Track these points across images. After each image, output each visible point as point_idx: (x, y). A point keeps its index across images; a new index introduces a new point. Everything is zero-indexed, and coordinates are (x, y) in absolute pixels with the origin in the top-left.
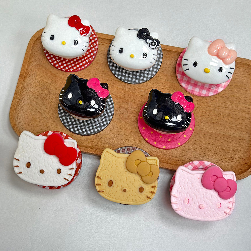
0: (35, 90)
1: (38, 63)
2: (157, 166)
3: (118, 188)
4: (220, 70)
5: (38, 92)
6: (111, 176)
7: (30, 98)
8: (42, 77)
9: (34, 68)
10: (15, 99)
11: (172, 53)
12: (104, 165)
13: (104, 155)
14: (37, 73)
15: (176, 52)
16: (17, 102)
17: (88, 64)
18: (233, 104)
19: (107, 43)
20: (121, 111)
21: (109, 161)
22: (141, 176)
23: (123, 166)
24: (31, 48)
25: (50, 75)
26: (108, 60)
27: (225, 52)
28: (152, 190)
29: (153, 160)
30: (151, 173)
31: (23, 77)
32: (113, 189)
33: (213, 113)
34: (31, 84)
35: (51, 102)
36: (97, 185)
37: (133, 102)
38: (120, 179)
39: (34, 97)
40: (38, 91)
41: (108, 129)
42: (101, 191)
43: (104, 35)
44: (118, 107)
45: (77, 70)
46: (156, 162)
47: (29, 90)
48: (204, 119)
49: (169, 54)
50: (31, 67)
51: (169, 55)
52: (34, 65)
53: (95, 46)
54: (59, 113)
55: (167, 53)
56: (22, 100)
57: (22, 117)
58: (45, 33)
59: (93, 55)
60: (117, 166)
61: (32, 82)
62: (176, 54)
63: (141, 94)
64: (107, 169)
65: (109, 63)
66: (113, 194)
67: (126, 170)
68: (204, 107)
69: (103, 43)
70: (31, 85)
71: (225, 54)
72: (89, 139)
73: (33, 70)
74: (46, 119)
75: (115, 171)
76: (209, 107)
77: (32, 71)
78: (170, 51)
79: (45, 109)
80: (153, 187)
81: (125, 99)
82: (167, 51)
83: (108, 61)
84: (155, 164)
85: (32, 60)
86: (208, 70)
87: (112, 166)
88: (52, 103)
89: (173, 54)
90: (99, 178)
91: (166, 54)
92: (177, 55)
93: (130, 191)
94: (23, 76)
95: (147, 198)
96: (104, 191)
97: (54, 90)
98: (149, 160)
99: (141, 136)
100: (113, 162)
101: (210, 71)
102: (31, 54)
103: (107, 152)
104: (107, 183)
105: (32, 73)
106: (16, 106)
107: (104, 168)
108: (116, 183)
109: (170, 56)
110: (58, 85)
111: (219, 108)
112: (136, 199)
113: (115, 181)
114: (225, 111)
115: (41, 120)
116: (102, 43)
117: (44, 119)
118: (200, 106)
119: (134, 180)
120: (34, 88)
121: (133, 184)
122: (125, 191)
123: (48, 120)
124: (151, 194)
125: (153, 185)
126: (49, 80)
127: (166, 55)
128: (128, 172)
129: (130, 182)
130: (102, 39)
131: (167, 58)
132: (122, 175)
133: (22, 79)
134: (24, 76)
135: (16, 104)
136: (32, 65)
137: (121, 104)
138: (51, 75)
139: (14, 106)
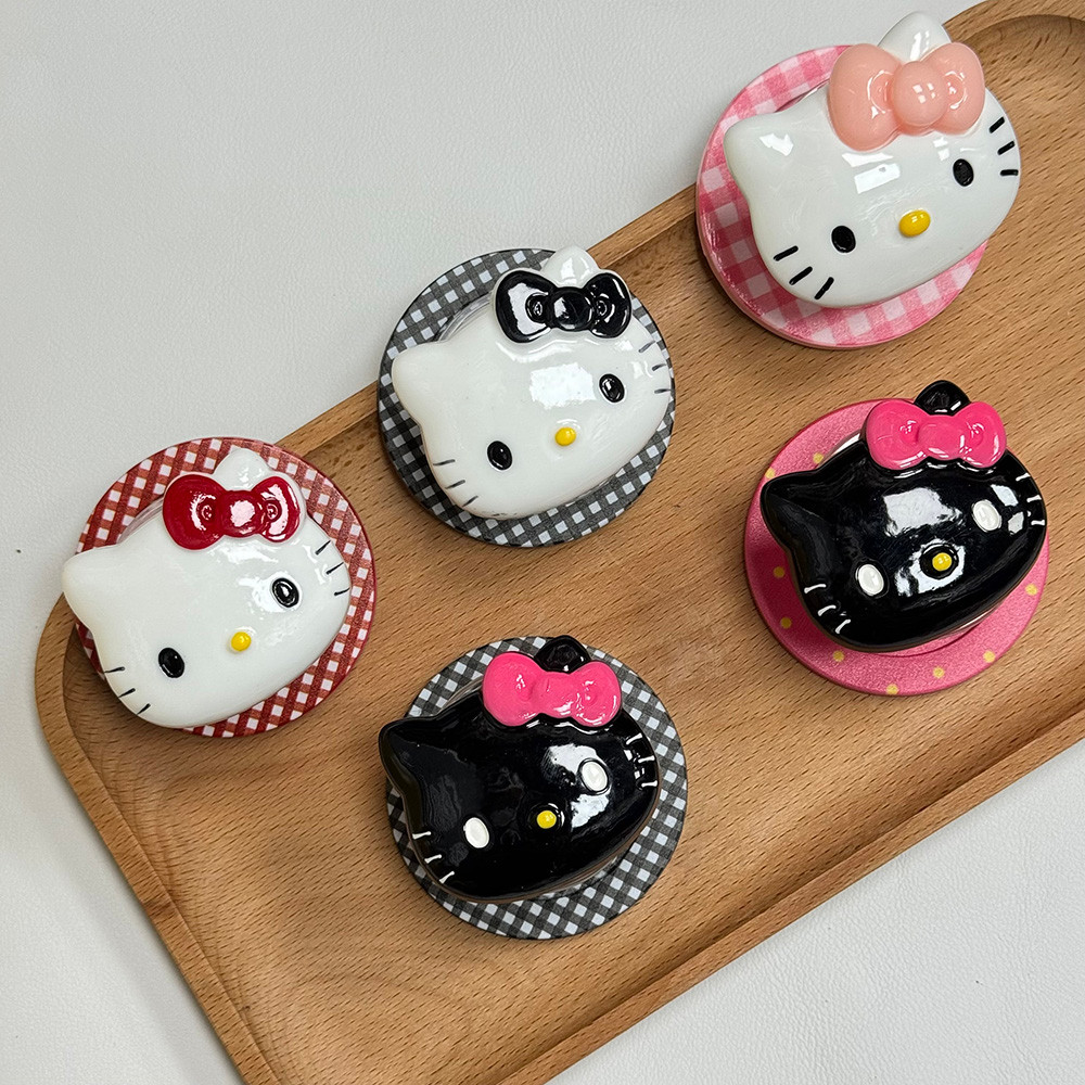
0: (259, 902)
1: (162, 786)
4: (963, 172)
5: (280, 901)
7: (272, 957)
8: (232, 826)
9: (167, 820)
10: (224, 1029)
11: (656, 252)
14: (197, 829)
15: (667, 235)
16: (245, 1029)
17: (371, 599)
18: (1078, 238)
19: (358, 444)
20: (679, 665)
24: (82, 755)
25: (255, 787)
26: (437, 512)
27: (918, 89)
31: (168, 905)
33: (1033, 343)
34: (220, 895)
35: (370, 892)
37: (689, 586)
39: (283, 934)
40: (273, 896)
41: (699, 786)
43: (322, 425)
44: (651, 659)
45: (349, 667)
47: (237, 926)
48: (1028, 400)
49: (647, 262)
50: (152, 831)
51: (648, 267)
52: (152, 806)
53: (333, 503)
54: (450, 907)
55: (637, 264)
56: (254, 999)
57: (317, 1066)
58: (121, 669)
59: (357, 545)
61: (217, 884)
62: (674, 240)
63: (690, 526)
65: (449, 522)
68: (979, 349)
69: (344, 460)
70: (224, 900)
71: (926, 92)
72: (667, 898)
73: (169, 831)
74: (420, 982)
76: (1000, 334)
77: (173, 843)
78: (641, 250)
79: (378, 943)
81: (645, 601)
82: (630, 257)
83: (440, 520)
85: (129, 797)
86: (915, 219)
88: (381, 892)
89: (661, 251)
91: (636, 274)
92: (681, 238)
94: (160, 903)
97: (333, 830)
99: (855, 694)
101: (925, 214)
102: (102, 777)
105: (182, 850)
106: (256, 1049)
109: (657, 267)
110: (329, 798)
111: (1038, 299)
114: (1074, 292)
115: (404, 1003)
116: (337, 460)
117: (412, 984)
118: (962, 360)
120: (245, 898)
123: (430, 977)
126: (276, 809)
127: (638, 277)
130: (328, 445)
131: (650, 285)
133: (172, 915)
134: (168, 898)
136: (149, 817)
137: (648, 638)
138: (260, 783)
139: (253, 1058)
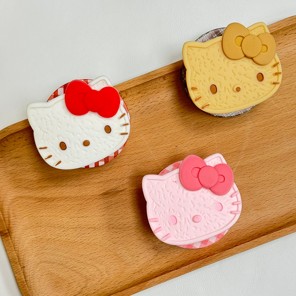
0: (33, 237)
1: (12, 198)
2: (267, 33)
3: (227, 90)
5: (40, 238)
6: (210, 78)
7: (34, 253)
8: (30, 213)
9: (11, 208)
10: (16, 272)
12: (193, 69)
13: (188, 54)
14: (20, 212)
16: (22, 273)
21: (197, 60)
22: (252, 58)
23: (220, 56)
25: (39, 203)
28: (275, 70)
29: (258, 28)
30: (265, 48)
32: (220, 95)
35: (66, 240)
36: (196, 100)
38: (224, 77)
39: (39, 247)
40: (38, 236)
42: (205, 106)
46: (263, 28)
47: (26, 242)
48: (284, 135)
50: (6, 211)
52: (8, 203)
56: (27, 265)
57: (41, 287)
60: (212, 61)
61: (22, 229)
63: (179, 153)
64: (199, 72)
66: (223, 102)
67: (227, 60)
70: (24, 234)
73: (11, 211)
74: (75, 269)
75: (212, 69)
76: (281, 114)
77: (12, 215)
79: (65, 255)
80: (274, 66)
84: (263, 32)
87: (205, 63)
88: (69, 241)
90: (193, 89)
93: (245, 87)
94: (5, 232)
95: (274, 85)
96: (209, 103)
97: (59, 220)
98: (252, 30)
100: (203, 57)
103: (189, 47)
104: (209, 92)
105: (14, 218)
106: (24, 280)
107: (195, 72)
108: (221, 85)
110: (59, 211)
111: (293, 106)
112: (258, 94)
113: (219, 83)
115: (70, 274)
117: (73, 269)
119: (245, 69)
120: (30, 235)
121: (245, 75)
122: (238, 89)
123: (78, 268)
124: (276, 77)
125: (273, 62)
126: (44, 211)
128: (231, 62)
129: (240, 74)
132: (225, 71)
133: (7, 236)
134: (7, 231)
135: (23, 277)
136: (6, 207)
138: (41, 203)
139: (23, 282)
